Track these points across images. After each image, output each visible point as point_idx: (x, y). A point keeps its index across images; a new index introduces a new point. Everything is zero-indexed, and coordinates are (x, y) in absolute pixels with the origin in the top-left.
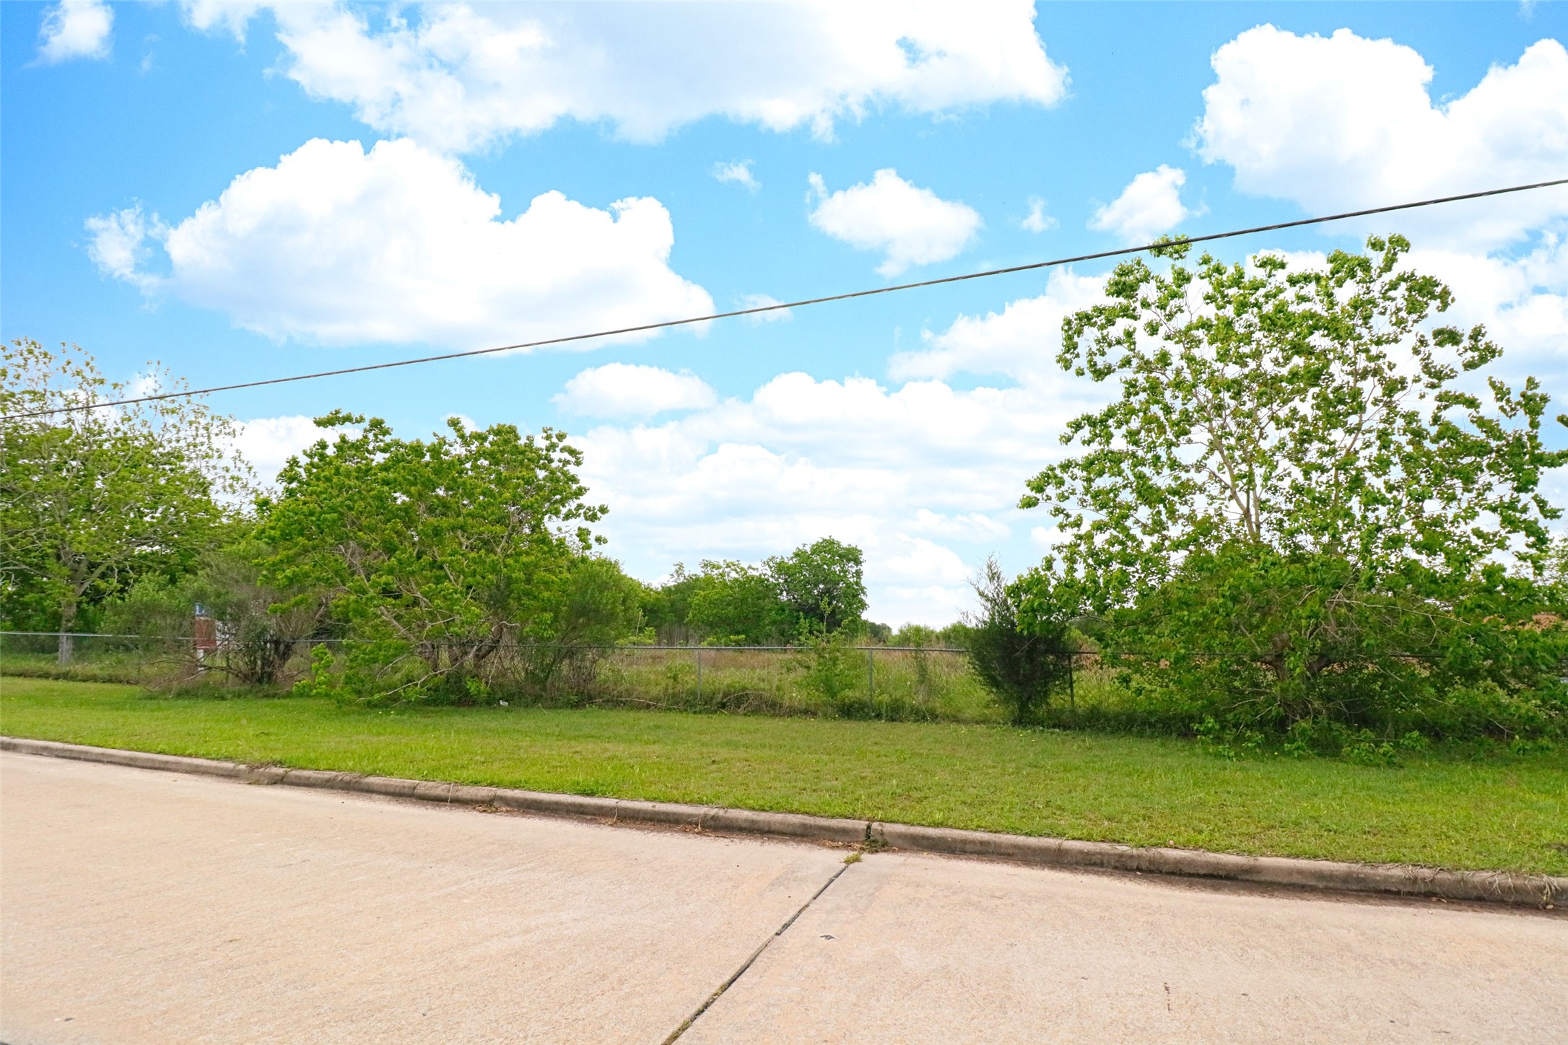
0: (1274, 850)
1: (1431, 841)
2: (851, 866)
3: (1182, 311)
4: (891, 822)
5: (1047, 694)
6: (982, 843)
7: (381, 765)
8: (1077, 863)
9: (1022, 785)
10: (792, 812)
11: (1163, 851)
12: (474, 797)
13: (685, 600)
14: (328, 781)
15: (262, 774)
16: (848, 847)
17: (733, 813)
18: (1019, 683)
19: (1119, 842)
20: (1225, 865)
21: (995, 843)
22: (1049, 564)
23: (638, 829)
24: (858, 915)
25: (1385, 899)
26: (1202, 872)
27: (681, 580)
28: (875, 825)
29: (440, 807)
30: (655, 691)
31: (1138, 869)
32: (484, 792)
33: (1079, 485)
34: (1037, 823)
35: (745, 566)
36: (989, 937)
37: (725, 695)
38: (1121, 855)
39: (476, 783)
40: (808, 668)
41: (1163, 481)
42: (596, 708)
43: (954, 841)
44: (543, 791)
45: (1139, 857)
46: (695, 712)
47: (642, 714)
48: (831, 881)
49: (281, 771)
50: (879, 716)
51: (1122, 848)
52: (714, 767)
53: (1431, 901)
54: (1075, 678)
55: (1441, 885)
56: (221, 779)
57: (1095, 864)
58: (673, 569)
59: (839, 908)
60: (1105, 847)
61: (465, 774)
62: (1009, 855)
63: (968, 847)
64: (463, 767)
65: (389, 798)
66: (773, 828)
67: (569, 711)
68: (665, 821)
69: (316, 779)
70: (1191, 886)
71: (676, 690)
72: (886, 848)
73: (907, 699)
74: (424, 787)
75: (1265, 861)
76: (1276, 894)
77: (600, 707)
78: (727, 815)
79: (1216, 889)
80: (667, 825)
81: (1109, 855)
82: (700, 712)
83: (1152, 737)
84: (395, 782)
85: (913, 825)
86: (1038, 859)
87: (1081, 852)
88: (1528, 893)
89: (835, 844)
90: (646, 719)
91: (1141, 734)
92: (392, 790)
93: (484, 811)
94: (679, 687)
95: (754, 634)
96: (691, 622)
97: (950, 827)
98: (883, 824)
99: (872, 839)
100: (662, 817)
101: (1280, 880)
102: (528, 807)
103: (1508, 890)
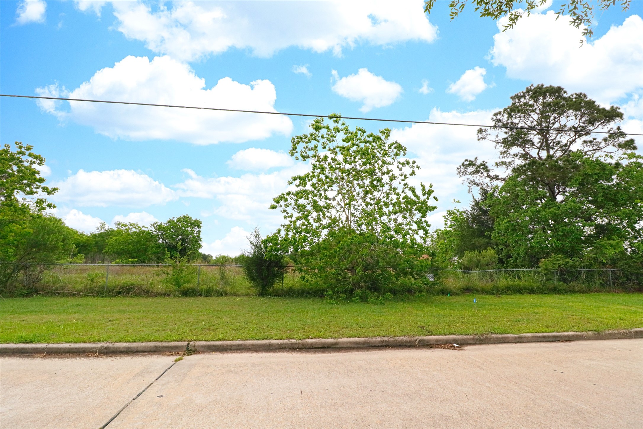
0: (343, 336)
2: (178, 362)
4: (199, 341)
5: (273, 283)
6: (239, 345)
8: (276, 349)
9: (259, 320)
10: (150, 341)
11: (308, 340)
13: (105, 241)
16: (177, 354)
17: (118, 345)
18: (263, 279)
19: (292, 339)
20: (327, 343)
21: (244, 344)
22: (279, 231)
23: (59, 358)
24: (177, 384)
26: (320, 346)
27: (103, 231)
28: (192, 343)
31: (298, 348)
33: (293, 202)
34: (262, 335)
35: (141, 226)
36: (236, 384)
37: (121, 288)
38: (292, 344)
40: (168, 274)
41: (322, 203)
42: (40, 296)
43: (227, 346)
45: (299, 343)
46: (103, 297)
47: (70, 299)
48: (166, 370)
50: (200, 295)
51: (293, 341)
52: (110, 323)
53: (386, 348)
54: (284, 276)
55: (390, 342)
57: (283, 348)
59: (168, 382)
60: (287, 341)
62: (250, 349)
63: (233, 348)
66: (139, 349)
67: (21, 298)
68: (76, 352)
71: (92, 286)
72: (196, 352)
73: (214, 287)
75: (340, 340)
76: (343, 351)
77: (43, 296)
78: (114, 346)
80: (78, 354)
81: (288, 344)
82: (106, 297)
83: (310, 298)
85: (209, 341)
86: (261, 349)
87: (278, 344)
88: (412, 342)
89: (171, 353)
90: (71, 301)
91: (306, 297)
94: (94, 284)
95: (142, 258)
96: (107, 252)
97: (226, 340)
98: (196, 342)
99: (189, 349)
100: (75, 350)
101: (344, 346)
103: (407, 342)
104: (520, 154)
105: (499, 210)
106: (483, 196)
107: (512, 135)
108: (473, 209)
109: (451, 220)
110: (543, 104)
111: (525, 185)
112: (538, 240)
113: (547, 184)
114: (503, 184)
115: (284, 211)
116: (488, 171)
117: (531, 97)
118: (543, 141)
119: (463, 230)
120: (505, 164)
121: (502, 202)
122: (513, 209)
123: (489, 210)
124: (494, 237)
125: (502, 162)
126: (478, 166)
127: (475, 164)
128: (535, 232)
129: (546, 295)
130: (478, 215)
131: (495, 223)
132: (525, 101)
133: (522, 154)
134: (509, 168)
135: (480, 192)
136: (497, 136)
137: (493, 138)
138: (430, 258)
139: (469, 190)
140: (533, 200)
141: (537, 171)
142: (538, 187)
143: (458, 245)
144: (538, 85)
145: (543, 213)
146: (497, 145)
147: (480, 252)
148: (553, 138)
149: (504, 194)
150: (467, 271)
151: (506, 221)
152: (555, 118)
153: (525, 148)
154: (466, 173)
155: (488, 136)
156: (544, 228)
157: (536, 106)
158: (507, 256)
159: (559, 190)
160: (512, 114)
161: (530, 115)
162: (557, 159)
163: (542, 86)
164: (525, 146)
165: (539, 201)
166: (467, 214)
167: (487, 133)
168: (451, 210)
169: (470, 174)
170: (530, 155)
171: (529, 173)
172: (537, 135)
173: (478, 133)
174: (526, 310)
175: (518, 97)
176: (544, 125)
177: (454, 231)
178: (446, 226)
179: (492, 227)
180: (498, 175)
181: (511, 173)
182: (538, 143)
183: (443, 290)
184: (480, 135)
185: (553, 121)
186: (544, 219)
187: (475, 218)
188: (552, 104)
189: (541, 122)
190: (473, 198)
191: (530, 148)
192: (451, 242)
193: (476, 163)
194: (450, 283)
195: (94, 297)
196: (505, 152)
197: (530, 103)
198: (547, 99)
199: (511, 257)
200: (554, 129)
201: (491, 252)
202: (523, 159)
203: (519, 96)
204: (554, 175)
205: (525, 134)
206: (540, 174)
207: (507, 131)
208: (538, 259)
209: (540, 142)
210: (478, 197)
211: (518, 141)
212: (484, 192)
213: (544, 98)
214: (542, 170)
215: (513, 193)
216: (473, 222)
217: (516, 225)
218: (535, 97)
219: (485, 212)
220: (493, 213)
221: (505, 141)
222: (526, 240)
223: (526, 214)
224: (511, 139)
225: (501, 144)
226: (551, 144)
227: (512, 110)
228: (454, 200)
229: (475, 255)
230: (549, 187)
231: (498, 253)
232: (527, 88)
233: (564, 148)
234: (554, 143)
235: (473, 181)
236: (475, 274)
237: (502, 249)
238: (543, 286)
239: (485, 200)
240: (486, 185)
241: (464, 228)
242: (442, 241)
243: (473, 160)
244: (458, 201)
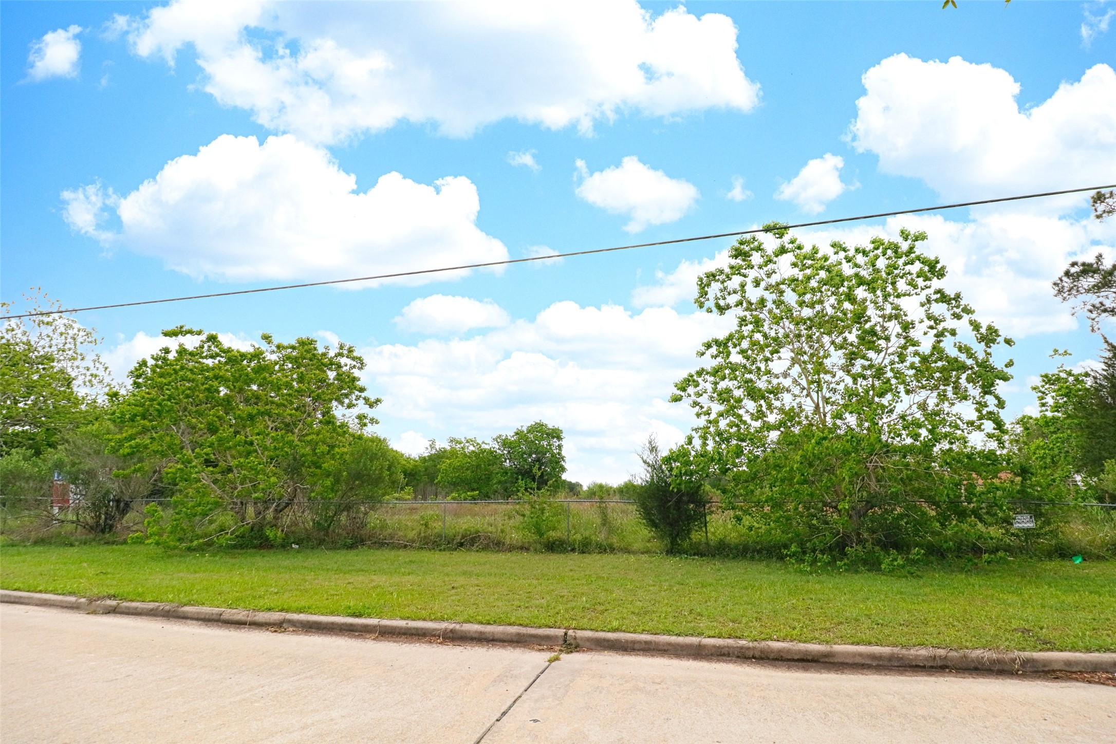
0: (843, 639)
1: (943, 629)
2: (553, 664)
3: (776, 273)
4: (582, 629)
5: (689, 531)
6: (646, 642)
7: (195, 597)
8: (712, 655)
9: (674, 598)
10: (510, 624)
11: (770, 643)
12: (268, 621)
14: (152, 610)
15: (98, 606)
16: (551, 649)
17: (467, 627)
18: (670, 524)
19: (740, 638)
20: (811, 652)
21: (655, 642)
22: (690, 440)
23: (395, 642)
24: (557, 702)
25: (916, 672)
26: (796, 657)
27: (434, 451)
28: (570, 632)
29: (240, 629)
31: (754, 657)
32: (276, 616)
33: (709, 387)
34: (683, 627)
35: (480, 442)
36: (651, 714)
37: (463, 537)
38: (742, 648)
39: (269, 610)
41: (763, 384)
42: (366, 548)
43: (627, 641)
44: (322, 614)
45: (754, 648)
46: (440, 550)
47: (401, 552)
48: (538, 677)
49: (113, 603)
50: (573, 550)
51: (742, 643)
52: (453, 592)
53: (945, 672)
54: (708, 520)
55: (951, 661)
56: (65, 610)
57: (724, 655)
59: (543, 697)
60: (731, 642)
61: (261, 603)
62: (665, 650)
63: (636, 646)
64: (260, 597)
65: (200, 623)
66: (496, 637)
67: (345, 551)
68: (415, 635)
69: (143, 609)
70: (789, 668)
71: (427, 534)
72: (578, 649)
73: (593, 537)
74: (229, 614)
75: (838, 648)
76: (845, 671)
77: (370, 547)
78: (462, 628)
79: (806, 669)
80: (417, 637)
81: (733, 648)
82: (444, 550)
84: (206, 610)
85: (597, 631)
86: (684, 653)
87: (714, 646)
88: (1006, 663)
89: (541, 647)
90: (403, 556)
92: (203, 617)
93: (275, 631)
94: (429, 532)
95: (485, 491)
97: (624, 631)
98: (576, 631)
99: (568, 642)
100: (413, 632)
101: (847, 661)
102: (311, 627)
103: (993, 662)
108: (1109, 366)
109: (1054, 394)
115: (696, 403)
119: (1091, 415)
126: (1105, 272)
127: (1099, 269)
138: (1018, 479)
139: (1092, 326)
143: (1083, 448)
154: (1078, 291)
166: (1095, 378)
168: (1050, 373)
169: (1088, 291)
173: (1095, 202)
177: (1065, 419)
178: (1044, 408)
183: (1061, 549)
184: (1101, 207)
190: (1107, 342)
192: (1063, 442)
193: (1101, 267)
194: (1078, 532)
195: (430, 550)
228: (1056, 351)
235: (1098, 305)
241: (1093, 410)
242: (1039, 442)
243: (1090, 259)
244: (1065, 352)
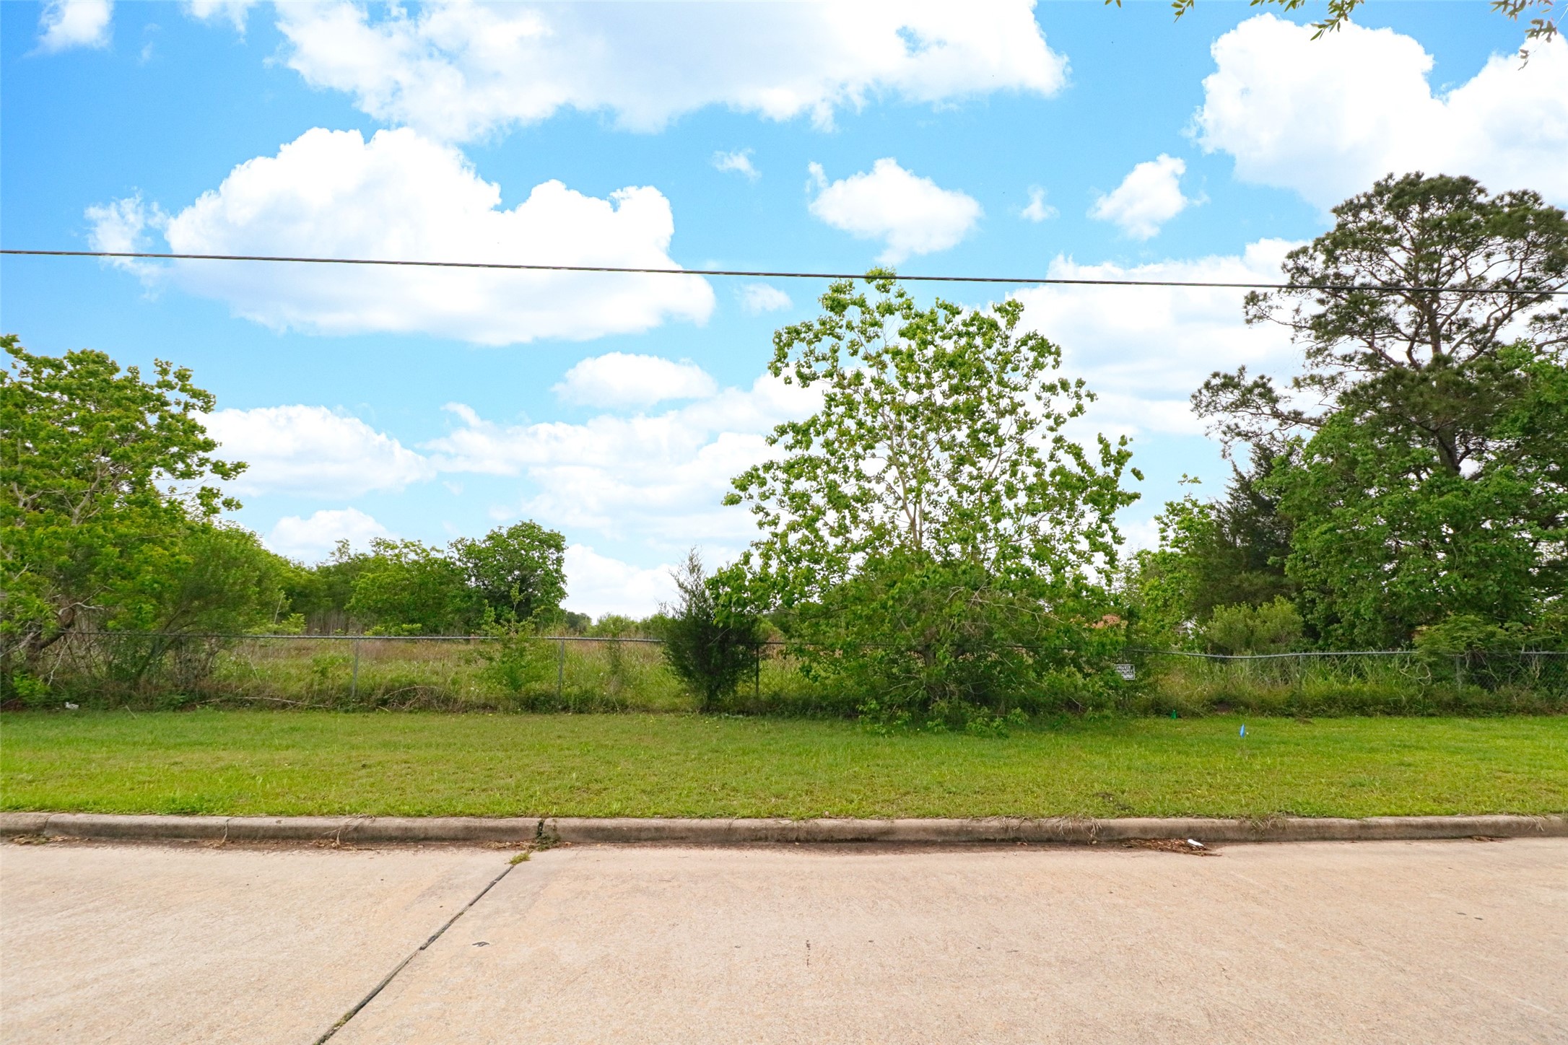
0: (907, 813)
1: (1021, 796)
2: (517, 866)
3: (879, 337)
4: (566, 816)
5: (734, 682)
6: (657, 829)
8: (744, 840)
9: (702, 770)
10: (455, 815)
11: (820, 821)
13: (349, 583)
16: (516, 846)
17: (383, 822)
18: (710, 673)
19: (783, 817)
20: (868, 830)
21: (669, 828)
22: (747, 558)
23: (255, 850)
24: (518, 916)
25: (985, 846)
26: (850, 837)
27: (345, 559)
28: (548, 821)
30: (294, 688)
31: (798, 840)
33: (779, 487)
34: (712, 805)
35: (427, 546)
36: (653, 920)
37: (387, 691)
38: (783, 829)
40: (491, 659)
41: (849, 488)
42: (211, 709)
43: (630, 829)
44: (118, 812)
45: (799, 828)
46: (347, 711)
47: (276, 715)
48: (493, 884)
50: (566, 709)
51: (785, 822)
52: (364, 772)
53: (1016, 845)
54: (761, 666)
55: (1024, 832)
57: (760, 839)
58: (335, 547)
59: (498, 912)
60: (770, 822)
62: (682, 838)
63: (643, 835)
66: (431, 834)
67: (170, 714)
68: (292, 838)
70: (839, 851)
71: (324, 686)
72: (558, 843)
73: (597, 690)
75: (899, 823)
76: (906, 850)
77: (217, 708)
78: (376, 824)
79: (859, 851)
80: (295, 841)
81: (773, 829)
82: (354, 711)
83: (823, 719)
85: (588, 818)
86: (709, 839)
87: (749, 829)
88: (1081, 832)
89: (503, 845)
90: (279, 720)
91: (813, 717)
94: (328, 683)
95: (432, 622)
96: (353, 608)
97: (627, 816)
98: (557, 819)
99: (543, 835)
100: (289, 833)
101: (909, 838)
102: (97, 835)
103: (1068, 831)
104: (1360, 356)
105: (1304, 499)
106: (1261, 465)
107: (1337, 306)
108: (1234, 498)
109: (1176, 526)
110: (1422, 224)
111: (1373, 435)
112: (1411, 578)
113: (1434, 432)
114: (1314, 434)
115: (759, 509)
116: (1276, 400)
117: (1389, 207)
118: (1422, 320)
119: (1209, 553)
120: (1320, 382)
121: (1312, 479)
122: (1343, 498)
123: (1277, 500)
124: (1291, 569)
125: (1312, 378)
126: (1246, 389)
127: (1239, 385)
128: (1402, 556)
129: (1434, 719)
130: (1247, 515)
131: (1295, 535)
132: (1372, 218)
133: (1365, 354)
134: (1329, 391)
135: (1252, 455)
136: (1297, 311)
137: (1287, 316)
138: (1124, 623)
139: (1224, 451)
140: (1395, 475)
141: (1407, 399)
142: (1410, 439)
143: (1197, 590)
144: (1408, 175)
145: (1425, 507)
146: (1299, 334)
147: (1255, 609)
148: (1449, 311)
149: (1317, 458)
150: (1221, 656)
151: (1324, 527)
152: (1454, 259)
153: (1375, 338)
154: (1215, 408)
155: (1274, 311)
156: (1426, 546)
157: (1401, 231)
158: (1327, 617)
159: (1467, 448)
160: (1338, 252)
161: (1386, 254)
162: (1462, 367)
163: (1418, 176)
164: (1373, 334)
165: (1412, 476)
166: (1219, 511)
167: (1270, 303)
168: (1176, 501)
169: (1225, 409)
170: (1387, 358)
171: (1386, 405)
172: (1406, 306)
173: (1248, 303)
174: (1378, 757)
175: (1353, 208)
176: (1424, 277)
177: (1185, 556)
178: (1164, 543)
179: (1286, 545)
180: (1300, 410)
181: (1336, 405)
182: (1408, 326)
183: (1158, 704)
184: (1253, 310)
185: (1449, 268)
186: (1427, 523)
187: (1240, 521)
188: (1444, 223)
189: (1417, 269)
190: (1236, 470)
191: (1387, 340)
192: (1178, 583)
193: (1242, 382)
194: (1176, 686)
195: (328, 711)
196: (1319, 351)
197: (1385, 223)
198: (1432, 210)
199: (1339, 621)
200: (1453, 289)
201: (1283, 609)
202: (1367, 367)
203: (1356, 206)
204: (1453, 407)
205: (1374, 304)
206: (1415, 405)
207: (1323, 296)
208: (1411, 627)
209: (1413, 322)
210: (1249, 468)
211: (1355, 321)
212: (1264, 456)
213: (1424, 208)
214: (1421, 395)
215: (1342, 455)
216: (1235, 532)
217: (1351, 540)
218: (1400, 206)
219: (1267, 507)
220: (1287, 508)
221: (1320, 324)
222: (1378, 577)
223: (1377, 509)
224: (1334, 317)
225: (1309, 332)
226: (1446, 327)
227: (1337, 243)
228: (1185, 476)
229: (1241, 616)
230: (1440, 439)
231: (1302, 609)
232: (1378, 184)
233: (1479, 337)
234: (1451, 324)
235: (1233, 427)
236: (1243, 665)
237: (1313, 601)
238: (1425, 696)
239: (1267, 474)
240: (1268, 437)
241: (1212, 547)
242: (1154, 581)
243: (1233, 372)
244: (1196, 478)
